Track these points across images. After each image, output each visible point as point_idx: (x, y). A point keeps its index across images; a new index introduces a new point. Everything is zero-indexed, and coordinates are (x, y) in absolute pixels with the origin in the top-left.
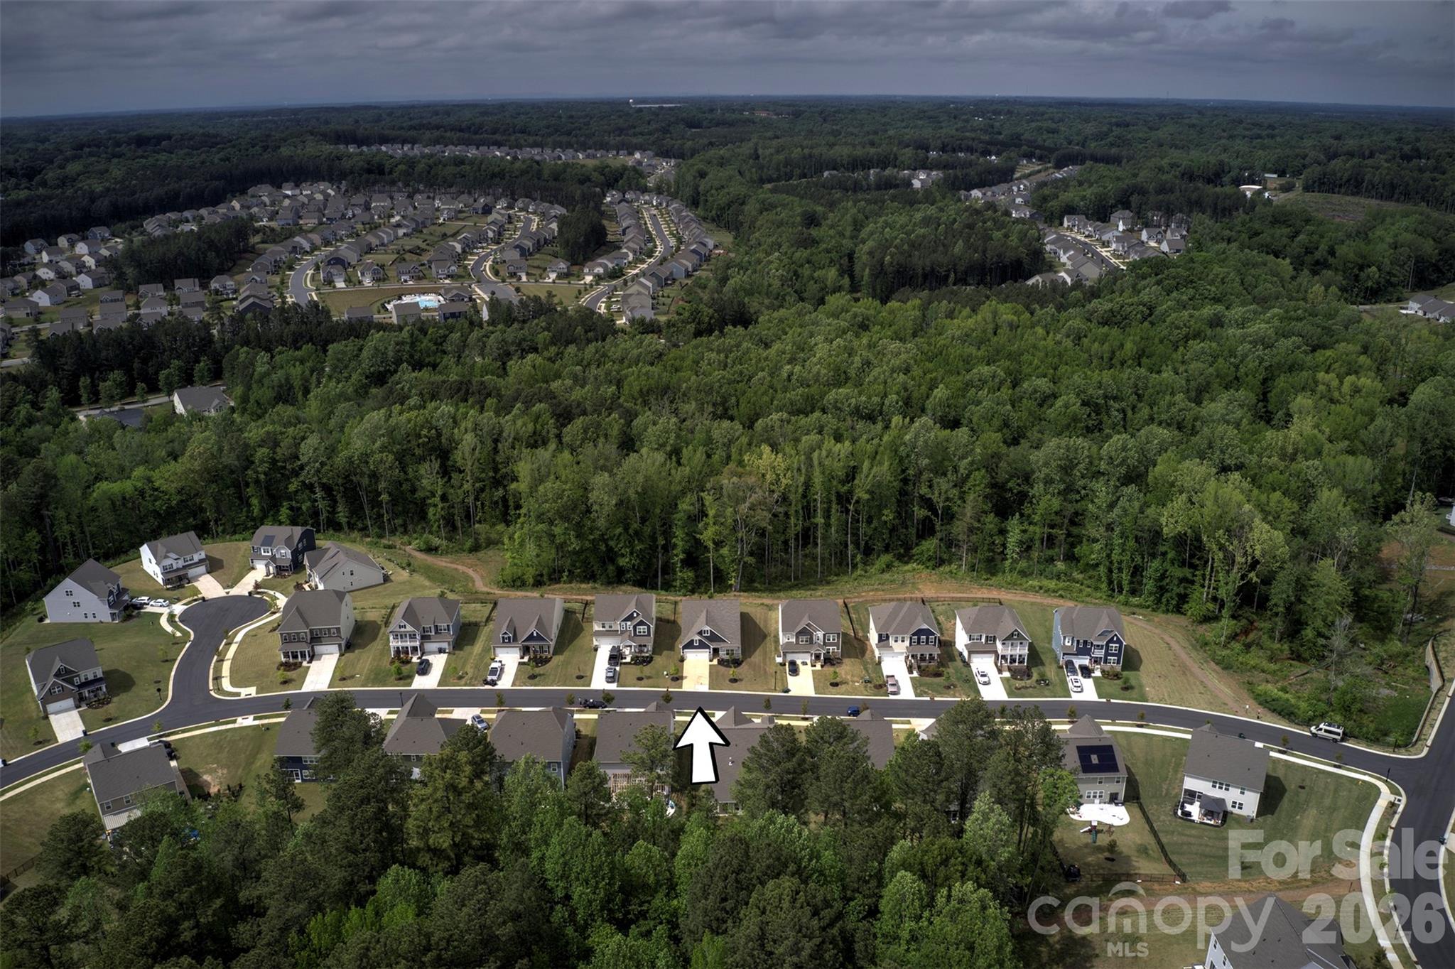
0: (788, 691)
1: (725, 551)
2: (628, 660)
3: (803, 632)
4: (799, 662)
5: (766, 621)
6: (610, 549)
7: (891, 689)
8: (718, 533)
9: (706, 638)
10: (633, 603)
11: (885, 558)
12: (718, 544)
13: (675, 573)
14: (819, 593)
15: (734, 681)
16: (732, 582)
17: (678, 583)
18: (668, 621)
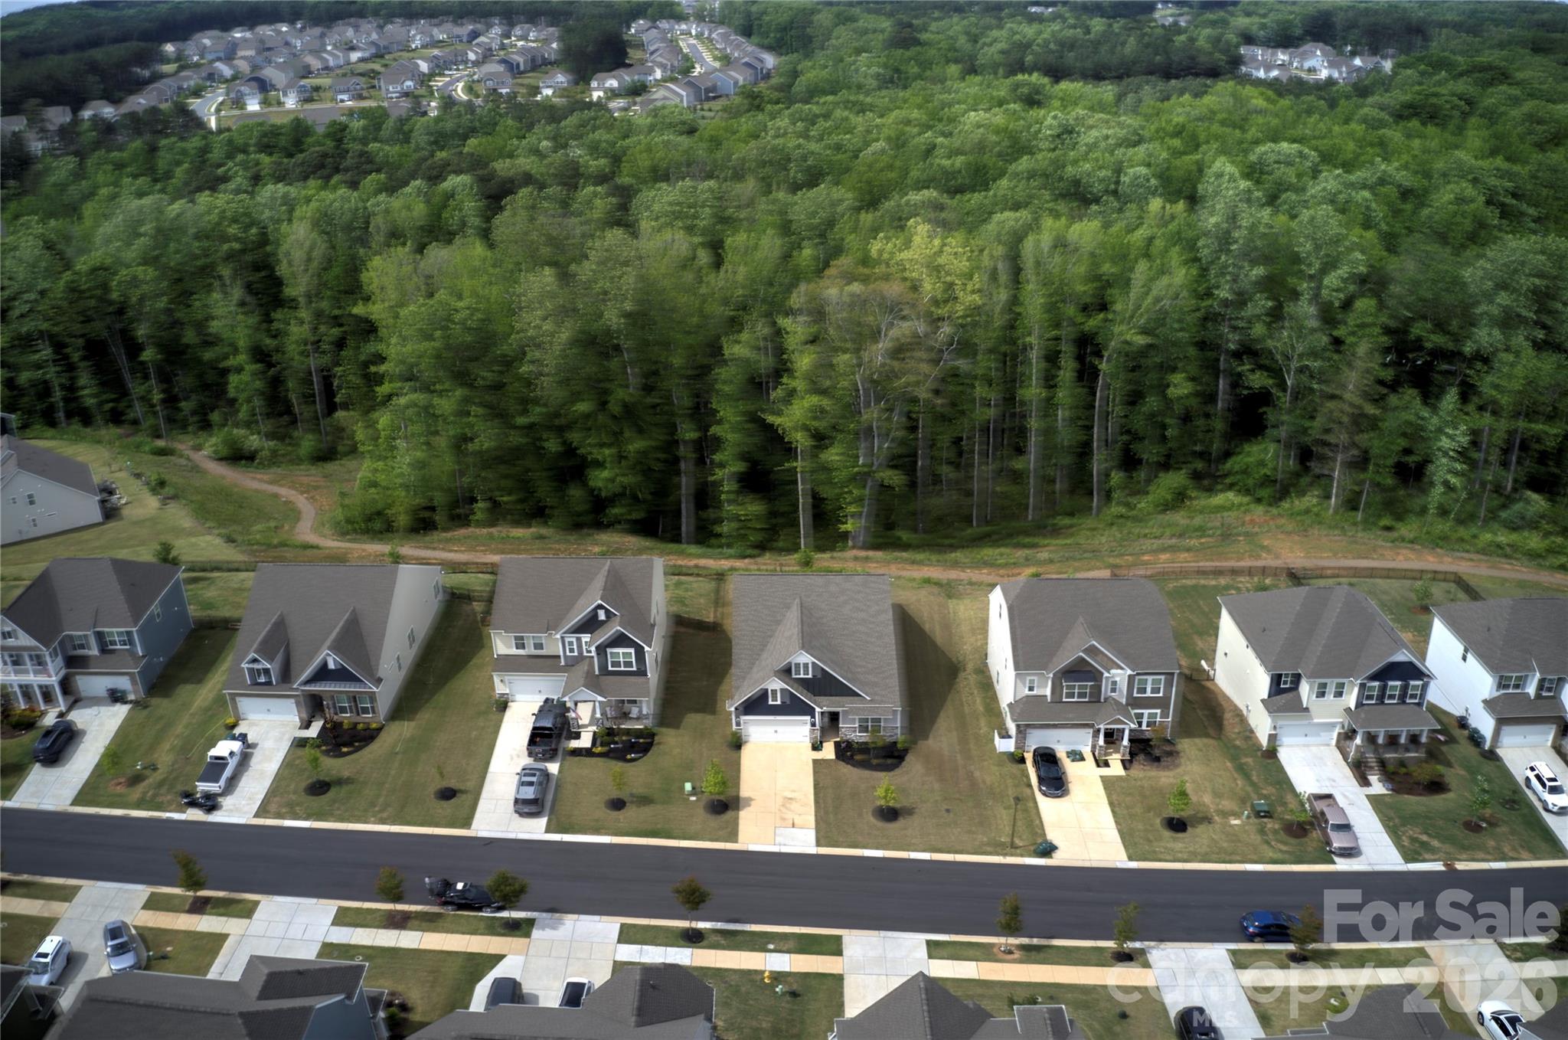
0: (1048, 850)
1: (833, 455)
2: (585, 741)
3: (1080, 672)
4: (1061, 753)
5: (947, 626)
6: (570, 451)
7: (1338, 841)
8: (819, 412)
9: (805, 684)
10: (599, 582)
11: (1173, 480)
12: (821, 439)
13: (718, 505)
14: (1044, 555)
15: (890, 814)
16: (849, 526)
17: (725, 528)
18: (700, 626)
